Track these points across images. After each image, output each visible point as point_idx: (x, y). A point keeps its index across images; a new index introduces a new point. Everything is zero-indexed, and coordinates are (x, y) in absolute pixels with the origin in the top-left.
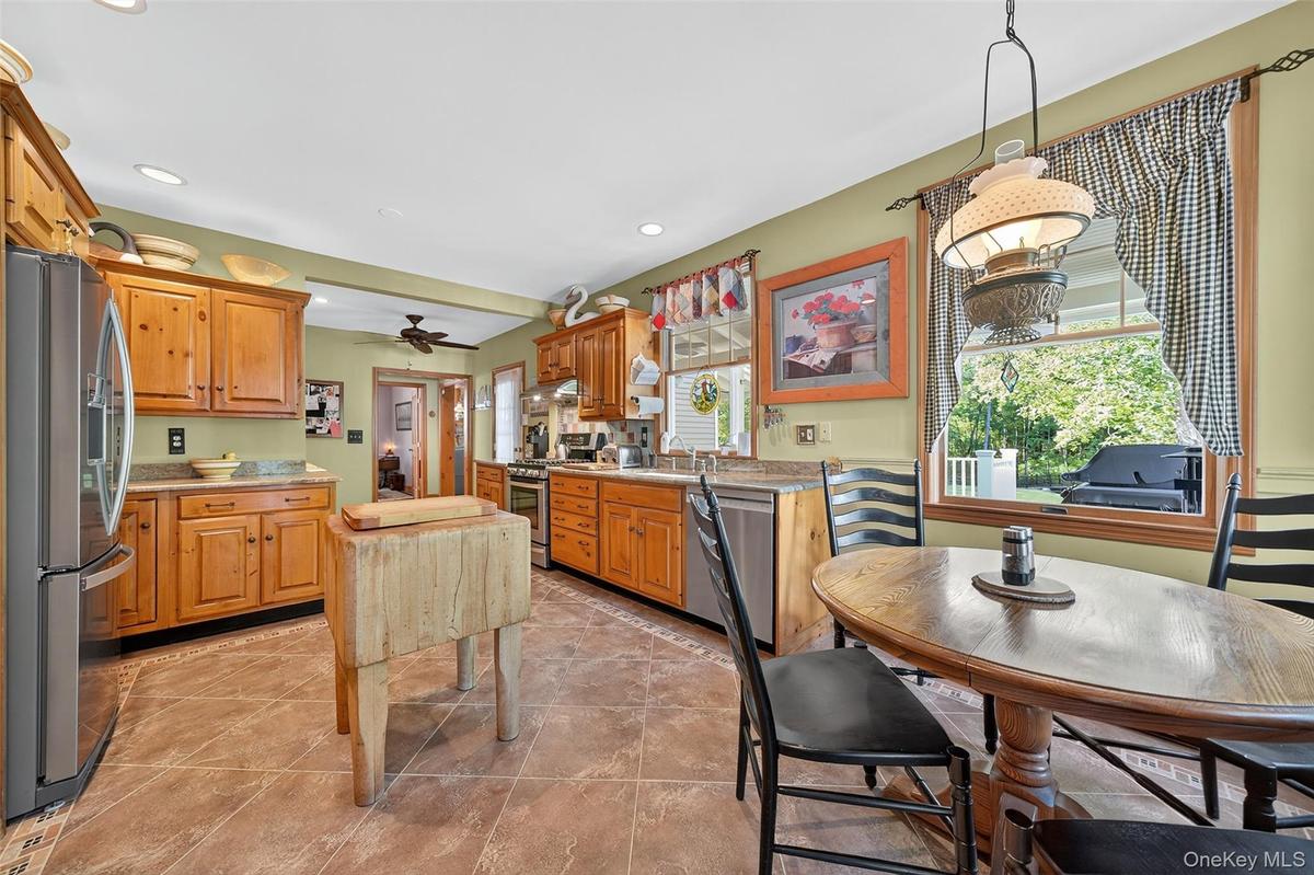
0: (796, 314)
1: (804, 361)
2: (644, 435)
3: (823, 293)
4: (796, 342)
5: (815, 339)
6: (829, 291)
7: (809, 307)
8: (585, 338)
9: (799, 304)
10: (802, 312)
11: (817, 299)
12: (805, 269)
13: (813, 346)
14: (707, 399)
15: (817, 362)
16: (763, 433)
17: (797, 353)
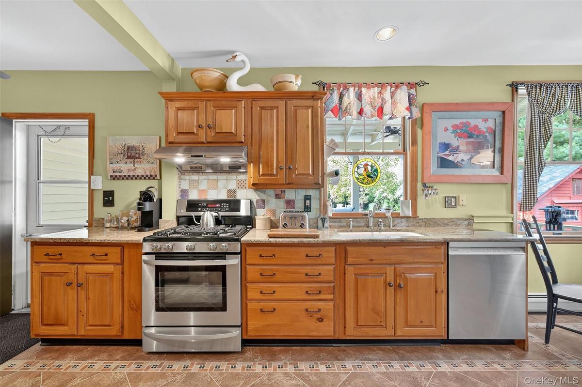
0: (446, 129)
1: (451, 158)
2: (308, 202)
3: (465, 121)
4: (446, 146)
5: (458, 147)
6: (468, 120)
7: (455, 127)
8: (262, 108)
9: (449, 124)
10: (451, 129)
11: (460, 124)
12: (457, 104)
13: (457, 150)
14: (369, 176)
15: (459, 159)
16: (421, 200)
17: (447, 153)
